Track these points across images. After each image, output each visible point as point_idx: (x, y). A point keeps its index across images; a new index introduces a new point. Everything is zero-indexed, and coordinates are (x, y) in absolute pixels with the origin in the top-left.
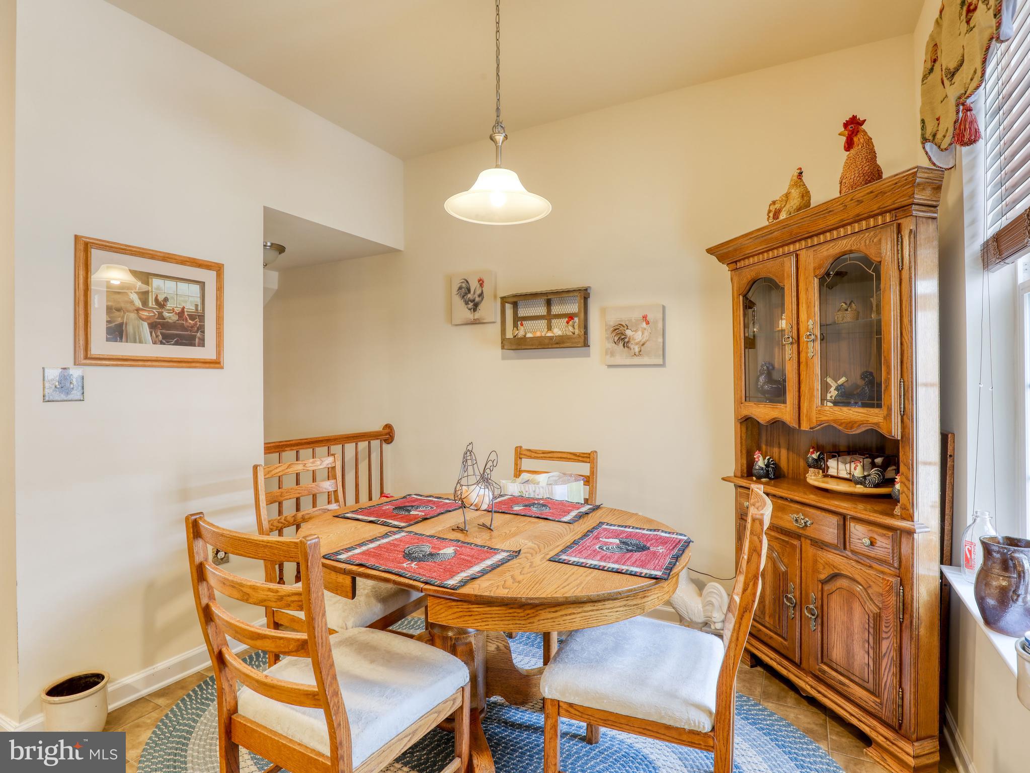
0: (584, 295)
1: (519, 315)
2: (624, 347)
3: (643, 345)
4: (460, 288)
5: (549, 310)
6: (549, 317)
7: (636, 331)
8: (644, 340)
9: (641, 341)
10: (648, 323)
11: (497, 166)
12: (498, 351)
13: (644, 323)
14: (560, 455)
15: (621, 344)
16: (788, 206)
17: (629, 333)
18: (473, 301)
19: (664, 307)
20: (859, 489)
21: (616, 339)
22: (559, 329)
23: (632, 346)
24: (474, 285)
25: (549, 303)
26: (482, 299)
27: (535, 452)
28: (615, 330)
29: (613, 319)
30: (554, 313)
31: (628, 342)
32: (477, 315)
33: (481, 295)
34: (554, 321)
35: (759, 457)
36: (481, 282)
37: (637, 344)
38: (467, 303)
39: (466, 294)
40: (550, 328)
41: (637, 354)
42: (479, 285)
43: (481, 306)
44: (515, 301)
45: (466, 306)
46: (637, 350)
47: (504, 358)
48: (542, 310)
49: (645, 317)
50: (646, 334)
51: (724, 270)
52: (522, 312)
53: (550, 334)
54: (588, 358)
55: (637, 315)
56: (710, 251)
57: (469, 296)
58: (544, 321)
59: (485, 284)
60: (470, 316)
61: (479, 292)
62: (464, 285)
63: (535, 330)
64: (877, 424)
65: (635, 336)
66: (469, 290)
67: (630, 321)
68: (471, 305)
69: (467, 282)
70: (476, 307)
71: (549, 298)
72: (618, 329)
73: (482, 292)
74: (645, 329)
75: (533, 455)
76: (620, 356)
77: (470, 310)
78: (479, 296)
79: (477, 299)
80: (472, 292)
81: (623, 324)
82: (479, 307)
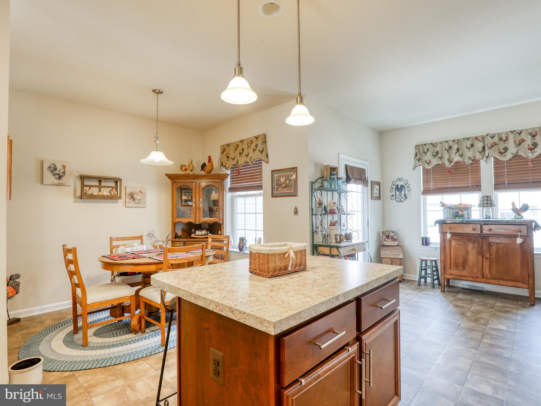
0: (117, 181)
1: (85, 184)
2: (133, 200)
3: (140, 200)
4: (50, 167)
5: (100, 184)
6: (100, 187)
7: (137, 195)
8: (140, 199)
9: (139, 199)
10: (141, 193)
11: (157, 150)
12: (72, 199)
14: (128, 238)
15: (132, 199)
17: (135, 196)
18: (59, 174)
19: (146, 188)
20: (205, 236)
21: (130, 197)
22: (105, 192)
23: (136, 200)
24: (59, 167)
25: (100, 181)
26: (65, 175)
27: (118, 238)
28: (130, 194)
29: (129, 191)
30: (102, 185)
31: (134, 199)
32: (61, 181)
33: (64, 172)
34: (102, 189)
36: (64, 167)
37: (137, 200)
38: (54, 175)
39: (54, 171)
40: (100, 191)
41: (138, 203)
42: (62, 168)
44: (83, 178)
45: (54, 176)
46: (138, 202)
47: (75, 202)
48: (96, 183)
49: (141, 191)
50: (141, 197)
53: (100, 193)
54: (117, 204)
55: (138, 190)
56: (166, 175)
57: (56, 172)
58: (97, 188)
59: (66, 168)
60: (57, 181)
61: (62, 171)
62: (52, 166)
63: (95, 191)
64: (217, 221)
65: (137, 197)
66: (56, 169)
68: (57, 176)
69: (55, 165)
70: (60, 177)
71: (100, 179)
72: (131, 194)
73: (65, 172)
74: (140, 195)
76: (131, 203)
77: (57, 178)
78: (63, 173)
79: (61, 174)
80: (58, 170)
81: (133, 193)
82: (63, 178)
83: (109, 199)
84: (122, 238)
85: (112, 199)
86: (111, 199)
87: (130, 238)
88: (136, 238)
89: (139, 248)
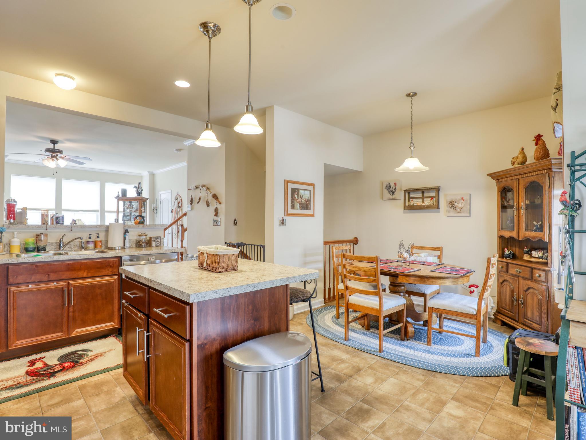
0: (438, 190)
1: (411, 197)
3: (461, 209)
4: (387, 186)
5: (423, 195)
6: (423, 198)
7: (459, 203)
8: (462, 207)
10: (463, 200)
11: (412, 157)
12: (402, 210)
13: (462, 201)
14: (428, 248)
15: (453, 208)
16: (517, 161)
17: (456, 204)
18: (392, 191)
19: (470, 195)
20: (541, 260)
21: (451, 206)
22: (427, 202)
23: (457, 209)
24: (392, 185)
25: (423, 193)
26: (396, 190)
27: (419, 247)
28: (450, 203)
30: (425, 196)
31: (455, 207)
32: (393, 197)
33: (395, 189)
34: (425, 199)
35: (506, 250)
36: (395, 184)
37: (459, 208)
38: (389, 192)
39: (389, 188)
40: (423, 202)
41: (459, 212)
43: (396, 193)
44: (409, 191)
46: (459, 210)
47: (404, 213)
48: (420, 195)
49: (462, 198)
50: (463, 205)
51: (494, 182)
52: (412, 195)
53: (423, 204)
55: (459, 197)
56: (488, 175)
57: (390, 189)
58: (421, 199)
60: (391, 197)
61: (394, 188)
62: (388, 185)
63: (418, 202)
64: (541, 237)
65: (458, 205)
66: (390, 187)
67: (456, 200)
68: (391, 193)
69: (390, 184)
70: (393, 193)
71: (423, 191)
72: (452, 202)
74: (462, 203)
75: (418, 248)
76: (452, 213)
77: (391, 194)
78: (394, 189)
79: (394, 191)
80: (391, 188)
81: (454, 200)
82: (395, 193)
83: (428, 209)
84: (422, 247)
85: (430, 208)
87: (430, 248)
88: (436, 249)
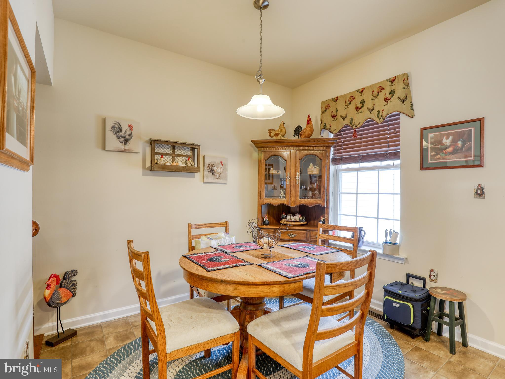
0: (193, 148)
1: (156, 151)
2: (213, 174)
3: (220, 174)
4: (113, 127)
5: (174, 152)
6: (174, 156)
7: (218, 168)
8: (221, 172)
9: (219, 172)
10: (222, 165)
11: (260, 94)
12: (140, 171)
13: (221, 165)
14: (210, 225)
15: (211, 173)
17: (214, 168)
18: (124, 137)
19: (227, 159)
21: (209, 170)
22: (180, 162)
23: (216, 174)
24: (125, 128)
25: (174, 148)
26: (132, 138)
28: (209, 166)
29: (207, 162)
30: (177, 154)
31: (214, 172)
32: (127, 147)
33: (131, 135)
34: (176, 158)
36: (131, 127)
37: (218, 173)
38: (119, 138)
39: (118, 132)
40: (173, 161)
41: (218, 178)
42: (129, 129)
43: (131, 142)
44: (153, 143)
45: (118, 140)
46: (218, 176)
48: (170, 151)
49: (221, 162)
50: (222, 170)
53: (175, 164)
54: (193, 179)
55: (218, 161)
56: (253, 141)
57: (121, 133)
58: (170, 157)
59: (134, 129)
60: (122, 147)
61: (129, 132)
62: (116, 126)
63: (167, 161)
65: (217, 170)
66: (121, 130)
67: (215, 163)
68: (122, 140)
69: (120, 124)
70: (126, 141)
71: (174, 146)
72: (210, 166)
73: (131, 134)
74: (221, 167)
75: (198, 226)
76: (210, 178)
77: (122, 142)
78: (129, 135)
79: (127, 137)
80: (123, 131)
81: (213, 164)
82: (129, 142)
83: (186, 171)
84: (202, 225)
85: (189, 171)
86: (187, 171)
87: (213, 225)
88: (220, 224)
89: (228, 240)
